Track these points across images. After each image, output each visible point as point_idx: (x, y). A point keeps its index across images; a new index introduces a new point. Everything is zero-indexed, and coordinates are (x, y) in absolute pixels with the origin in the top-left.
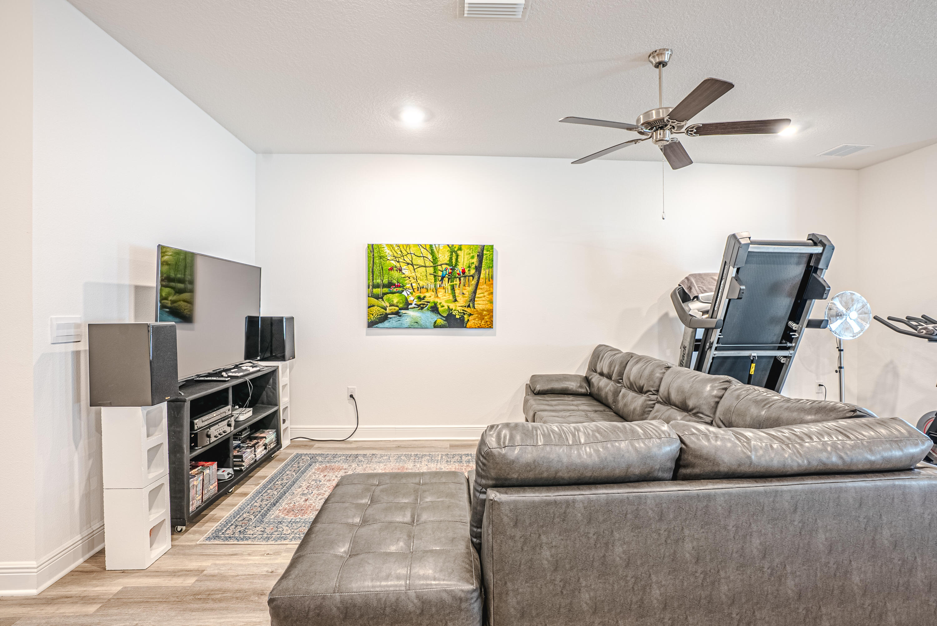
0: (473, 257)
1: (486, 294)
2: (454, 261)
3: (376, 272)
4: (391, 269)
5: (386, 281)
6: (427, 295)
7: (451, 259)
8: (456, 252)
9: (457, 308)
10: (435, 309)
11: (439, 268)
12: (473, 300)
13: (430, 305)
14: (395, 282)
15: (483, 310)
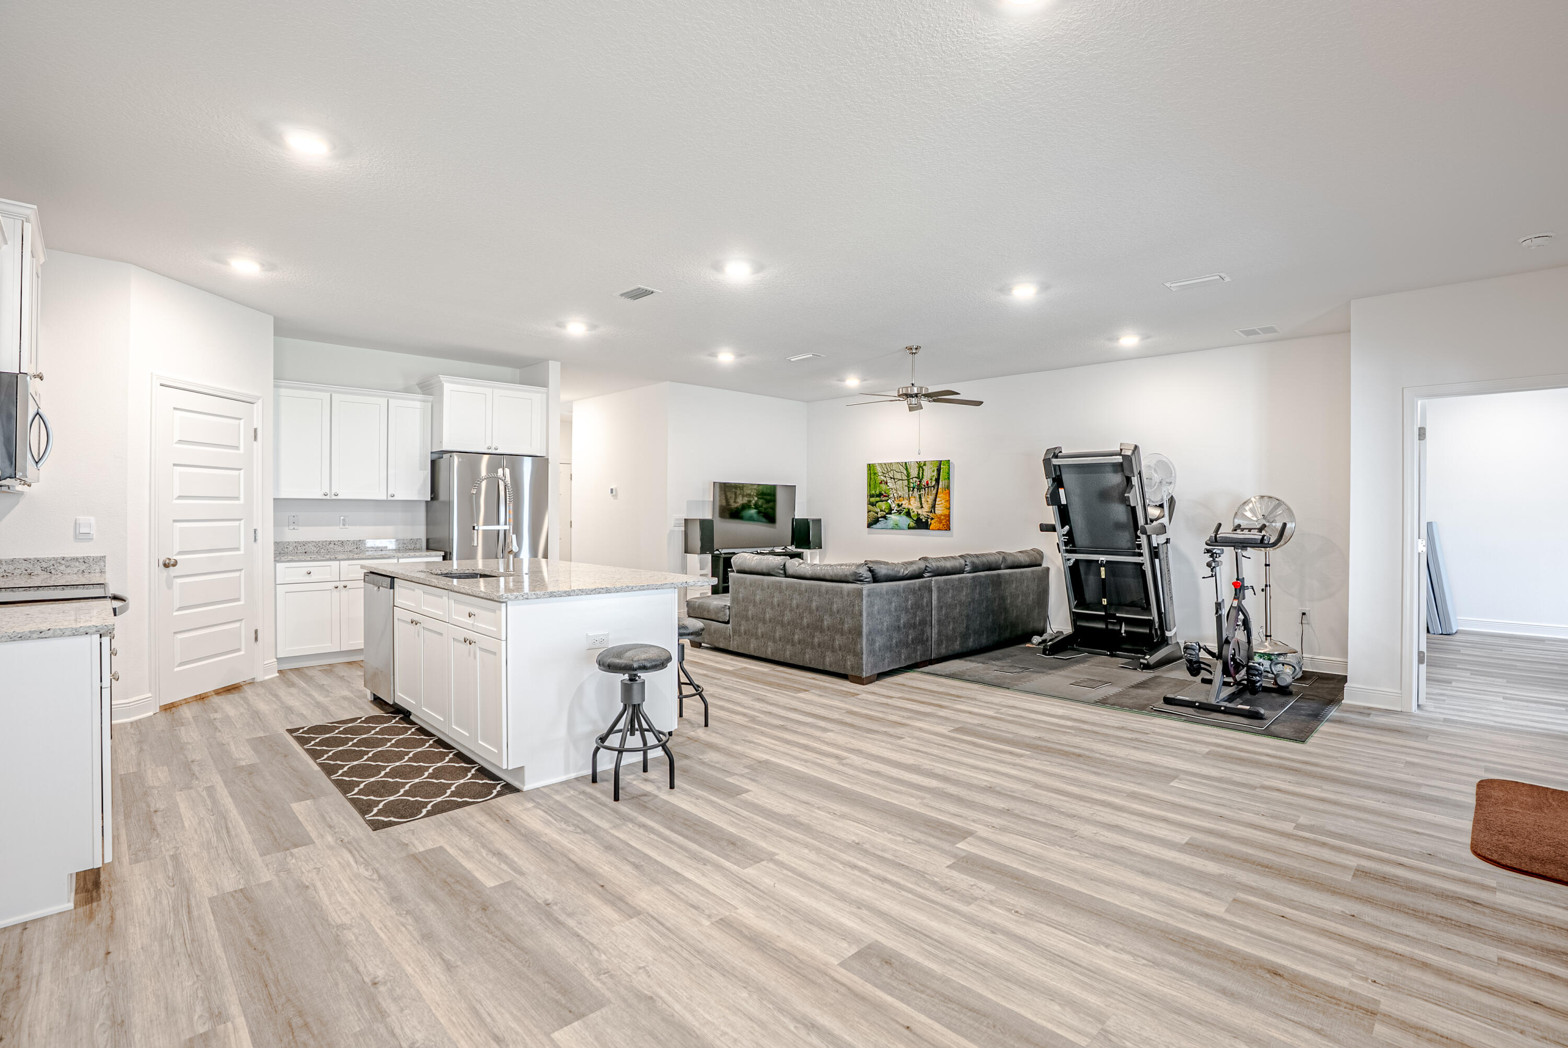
0: (933, 471)
1: (943, 501)
2: (921, 475)
3: (872, 486)
4: (881, 483)
5: (878, 492)
6: (904, 502)
7: (919, 473)
8: (922, 467)
9: (924, 513)
10: (908, 514)
11: (911, 480)
12: (934, 506)
13: (905, 510)
14: (883, 492)
15: (941, 515)
